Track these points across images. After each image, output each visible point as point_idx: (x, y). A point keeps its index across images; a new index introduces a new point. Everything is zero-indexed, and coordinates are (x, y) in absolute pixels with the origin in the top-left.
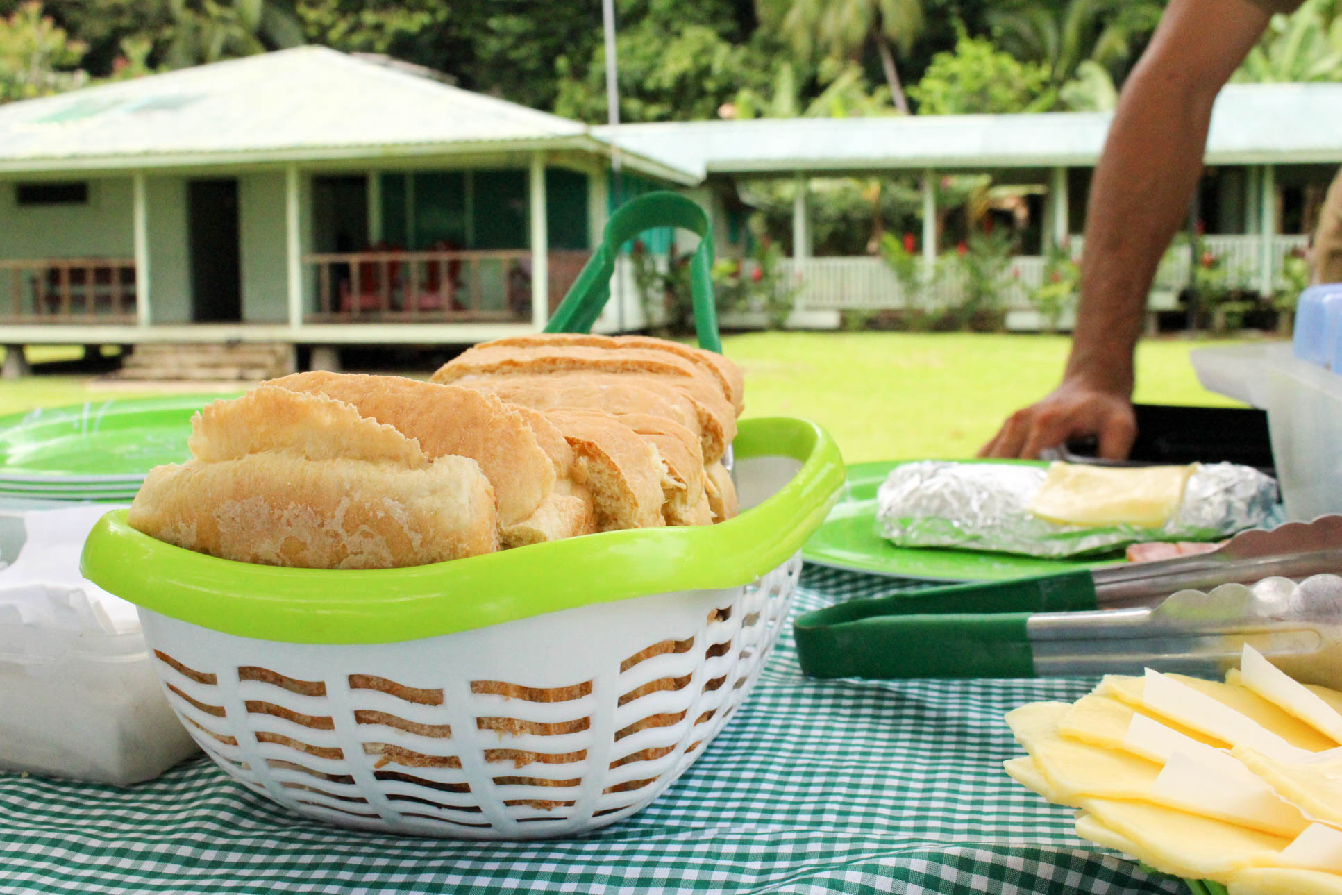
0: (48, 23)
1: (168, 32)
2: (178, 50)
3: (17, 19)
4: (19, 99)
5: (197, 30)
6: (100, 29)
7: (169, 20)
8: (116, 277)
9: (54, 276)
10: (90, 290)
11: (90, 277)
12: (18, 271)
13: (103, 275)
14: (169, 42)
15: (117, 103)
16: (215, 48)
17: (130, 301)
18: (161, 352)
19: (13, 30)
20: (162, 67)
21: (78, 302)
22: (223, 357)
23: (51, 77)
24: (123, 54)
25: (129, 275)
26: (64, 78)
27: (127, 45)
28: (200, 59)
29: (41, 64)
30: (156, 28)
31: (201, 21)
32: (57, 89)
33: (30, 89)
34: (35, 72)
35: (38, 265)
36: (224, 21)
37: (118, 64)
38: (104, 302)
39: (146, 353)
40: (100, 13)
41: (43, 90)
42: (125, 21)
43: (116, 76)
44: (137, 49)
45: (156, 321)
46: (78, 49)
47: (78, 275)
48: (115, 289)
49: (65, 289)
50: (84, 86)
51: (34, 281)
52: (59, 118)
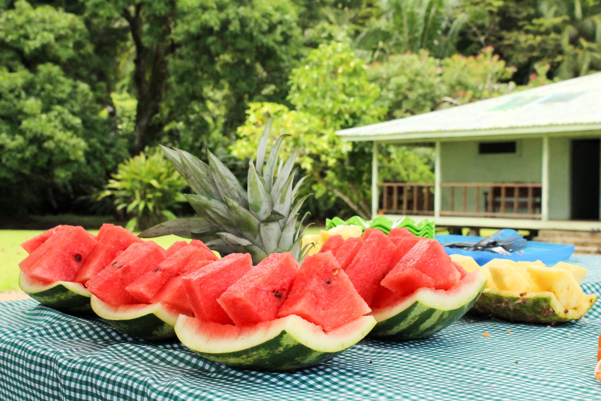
0: (496, 57)
1: (559, 58)
2: (564, 68)
3: (481, 56)
4: (480, 98)
5: (575, 56)
6: (522, 58)
7: (561, 52)
8: (530, 193)
9: (497, 191)
10: (516, 200)
11: (516, 193)
12: (478, 188)
13: (524, 191)
14: (559, 63)
15: (534, 98)
16: (585, 67)
17: (537, 206)
18: (553, 236)
19: (478, 61)
20: (556, 79)
21: (510, 206)
22: (589, 240)
23: (496, 86)
24: (535, 72)
25: (538, 192)
26: (503, 86)
27: (537, 66)
28: (576, 74)
29: (492, 79)
30: (554, 56)
31: (578, 51)
32: (500, 93)
33: (486, 93)
34: (489, 84)
35: (489, 185)
36: (591, 50)
37: (532, 77)
38: (523, 206)
39: (545, 236)
40: (522, 50)
41: (492, 93)
42: (535, 54)
43: (530, 84)
44: (542, 68)
45: (551, 219)
46: (512, 70)
47: (510, 191)
48: (529, 200)
49: (503, 199)
50: (513, 91)
51: (486, 194)
52: (502, 107)
